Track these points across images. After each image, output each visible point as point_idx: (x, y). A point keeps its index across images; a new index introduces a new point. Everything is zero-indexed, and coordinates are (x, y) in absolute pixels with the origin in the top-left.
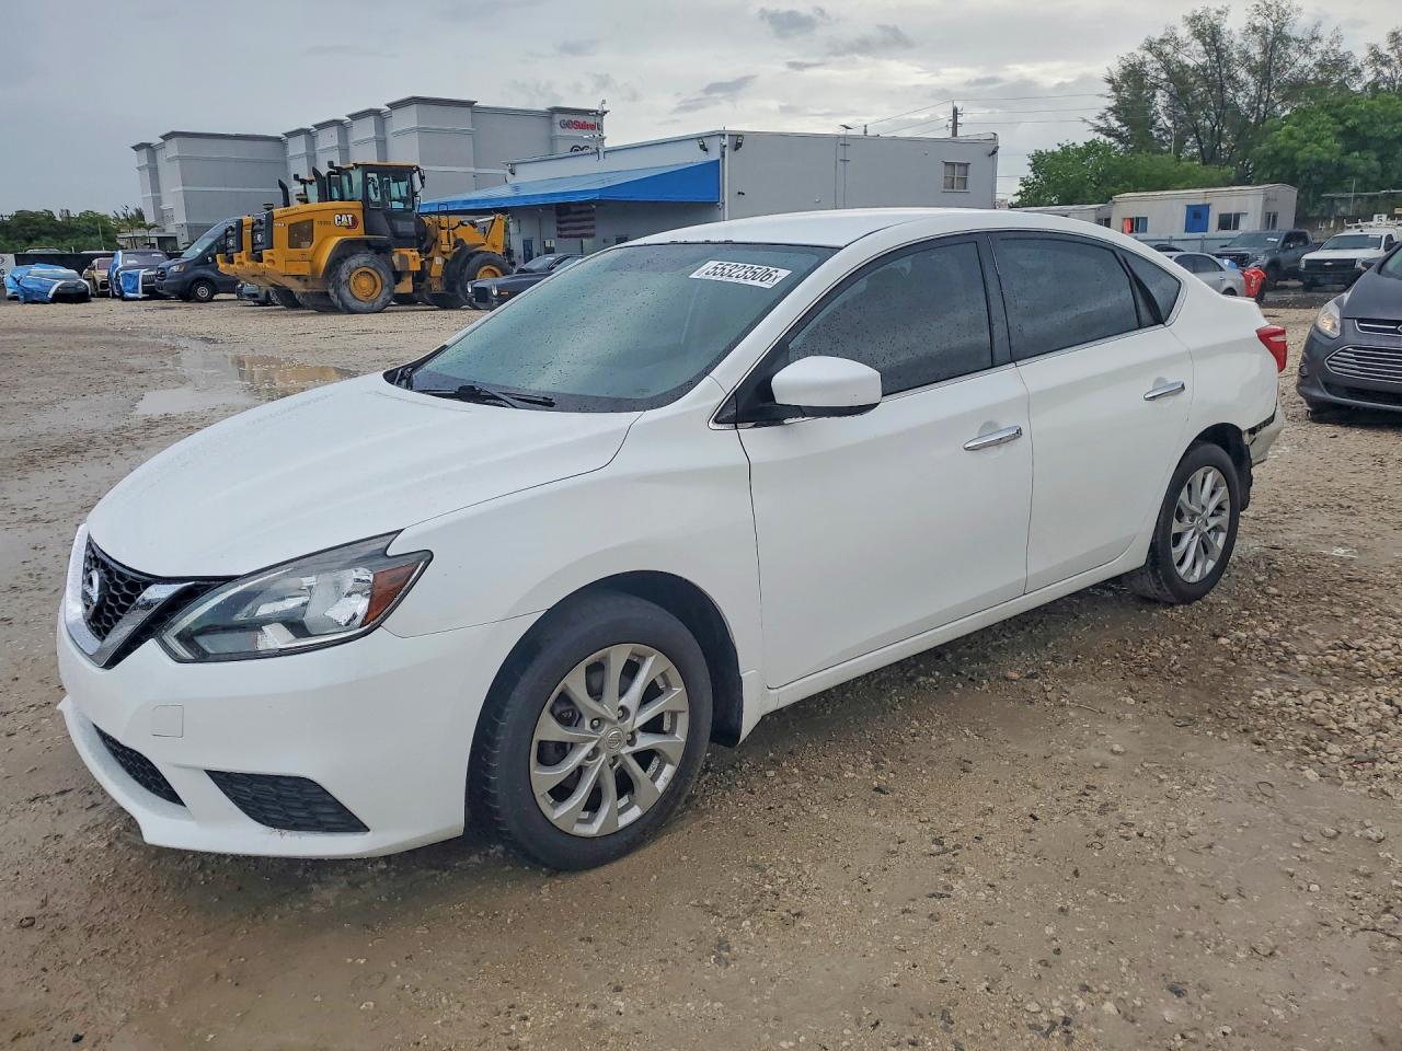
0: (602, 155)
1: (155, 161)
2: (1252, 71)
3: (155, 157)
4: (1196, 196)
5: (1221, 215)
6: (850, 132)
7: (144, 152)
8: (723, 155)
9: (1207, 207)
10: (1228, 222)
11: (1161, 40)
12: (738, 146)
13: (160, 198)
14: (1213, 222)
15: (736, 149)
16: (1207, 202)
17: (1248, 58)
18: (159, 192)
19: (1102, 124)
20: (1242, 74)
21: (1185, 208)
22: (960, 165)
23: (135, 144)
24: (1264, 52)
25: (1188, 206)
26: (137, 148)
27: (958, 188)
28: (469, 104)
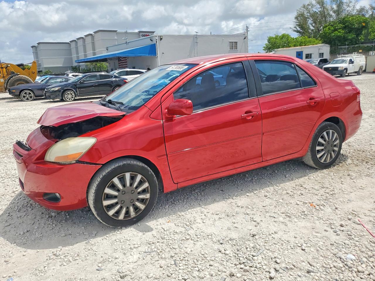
0: (127, 43)
1: (37, 51)
2: (334, 12)
3: (37, 49)
4: (299, 49)
5: (306, 54)
6: (198, 34)
7: (34, 48)
8: (157, 42)
9: (302, 52)
10: (308, 56)
11: (308, 5)
12: (161, 39)
13: (38, 60)
14: (304, 56)
15: (161, 40)
16: (302, 50)
17: (333, 9)
18: (38, 59)
19: (295, 29)
20: (331, 13)
21: (296, 53)
22: (234, 42)
23: (31, 46)
24: (337, 7)
25: (297, 52)
26: (32, 47)
27: (234, 49)
28: (116, 31)
